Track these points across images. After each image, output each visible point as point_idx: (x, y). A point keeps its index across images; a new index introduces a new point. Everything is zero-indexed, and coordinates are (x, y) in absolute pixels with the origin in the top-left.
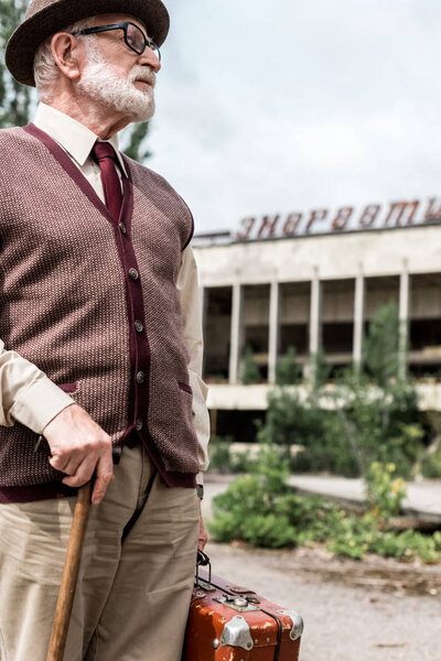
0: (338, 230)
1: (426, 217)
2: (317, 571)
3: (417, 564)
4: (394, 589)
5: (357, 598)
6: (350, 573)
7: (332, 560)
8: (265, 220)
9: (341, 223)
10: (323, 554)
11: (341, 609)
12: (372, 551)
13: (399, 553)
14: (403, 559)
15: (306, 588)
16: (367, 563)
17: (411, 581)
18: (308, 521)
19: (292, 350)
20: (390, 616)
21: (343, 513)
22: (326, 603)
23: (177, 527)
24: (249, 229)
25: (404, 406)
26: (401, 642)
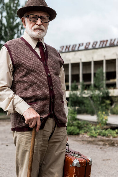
0: (86, 49)
1: (110, 44)
2: (85, 141)
3: (111, 138)
4: (106, 145)
5: (97, 148)
6: (94, 141)
7: (89, 138)
8: (67, 46)
9: (87, 47)
10: (87, 136)
11: (93, 151)
12: (99, 135)
13: (106, 135)
14: (108, 137)
15: (83, 145)
16: (98, 138)
17: (110, 142)
18: (82, 128)
19: (75, 81)
20: (106, 152)
21: (91, 125)
22: (89, 149)
23: (62, 136)
24: (62, 49)
25: (105, 95)
26: (109, 159)
